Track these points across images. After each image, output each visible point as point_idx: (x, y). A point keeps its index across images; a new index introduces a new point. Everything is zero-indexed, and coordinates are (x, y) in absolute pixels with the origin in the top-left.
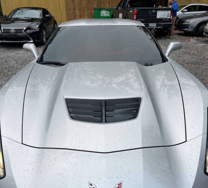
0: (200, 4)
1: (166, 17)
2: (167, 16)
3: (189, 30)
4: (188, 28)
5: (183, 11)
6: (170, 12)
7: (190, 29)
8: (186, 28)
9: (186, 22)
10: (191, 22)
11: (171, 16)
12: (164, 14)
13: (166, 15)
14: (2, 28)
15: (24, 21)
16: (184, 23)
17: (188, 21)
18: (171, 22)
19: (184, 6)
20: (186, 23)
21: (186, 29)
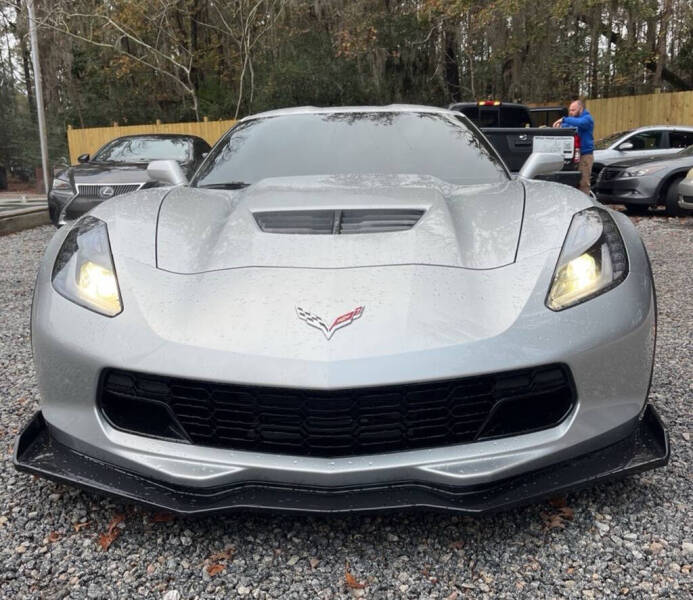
0: (671, 128)
1: (562, 153)
2: (565, 152)
3: (637, 196)
4: (633, 191)
5: (622, 147)
6: (571, 140)
7: (639, 193)
8: (627, 191)
9: (627, 175)
10: (642, 173)
11: (575, 152)
12: (556, 144)
13: (560, 149)
14: (77, 185)
15: (135, 167)
16: (622, 176)
17: (632, 170)
18: (577, 169)
19: (625, 134)
20: (626, 177)
21: (627, 195)
